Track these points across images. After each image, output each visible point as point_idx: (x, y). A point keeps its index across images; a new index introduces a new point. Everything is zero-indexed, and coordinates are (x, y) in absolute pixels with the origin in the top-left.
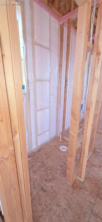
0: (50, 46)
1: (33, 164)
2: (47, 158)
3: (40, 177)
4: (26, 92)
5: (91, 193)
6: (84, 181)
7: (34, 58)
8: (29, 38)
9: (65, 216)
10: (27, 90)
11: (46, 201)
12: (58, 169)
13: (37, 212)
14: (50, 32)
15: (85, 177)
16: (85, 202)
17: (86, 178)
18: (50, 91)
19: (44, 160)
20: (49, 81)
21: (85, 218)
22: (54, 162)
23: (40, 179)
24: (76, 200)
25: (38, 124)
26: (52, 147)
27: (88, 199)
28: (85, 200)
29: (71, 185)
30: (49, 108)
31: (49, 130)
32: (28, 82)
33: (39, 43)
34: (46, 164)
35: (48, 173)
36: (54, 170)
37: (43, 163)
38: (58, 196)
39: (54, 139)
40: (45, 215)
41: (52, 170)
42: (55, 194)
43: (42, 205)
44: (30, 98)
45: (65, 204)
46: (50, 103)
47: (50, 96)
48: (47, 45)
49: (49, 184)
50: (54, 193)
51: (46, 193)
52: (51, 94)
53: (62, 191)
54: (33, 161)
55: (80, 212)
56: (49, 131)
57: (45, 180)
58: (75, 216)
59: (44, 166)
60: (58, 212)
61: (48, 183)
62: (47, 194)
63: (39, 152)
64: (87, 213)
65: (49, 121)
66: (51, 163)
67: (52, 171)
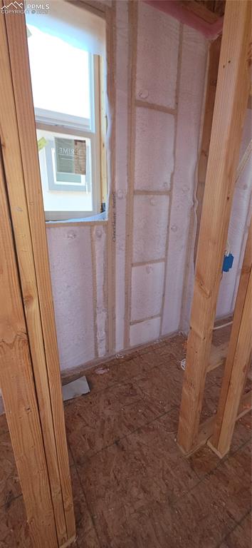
0: (177, 104)
1: (111, 383)
2: (144, 380)
3: (119, 417)
4: (107, 220)
5: (238, 494)
6: (225, 459)
7: (131, 139)
8: (121, 93)
9: (153, 519)
10: (109, 214)
11: (119, 471)
12: (164, 410)
13: (95, 485)
14: (179, 68)
15: (230, 451)
16: (214, 508)
17: (231, 453)
18: (169, 219)
19: (136, 381)
20: (169, 193)
21: (202, 543)
22: (158, 393)
23: (117, 420)
24: (192, 495)
25: (132, 296)
26: (164, 356)
27: (224, 504)
28: (215, 504)
29: (187, 457)
30: (165, 260)
31: (161, 315)
32: (114, 197)
33: (148, 100)
34: (139, 391)
35: (140, 414)
36: (153, 409)
37: (132, 388)
38: (149, 469)
39: (172, 340)
40: (111, 497)
41: (149, 408)
42: (143, 462)
43: (108, 475)
44: (116, 234)
45: (161, 492)
46: (167, 249)
47: (168, 231)
48: (170, 103)
49: (134, 438)
50: (140, 461)
51: (123, 453)
52: (170, 227)
53: (161, 462)
54: (111, 377)
55: (195, 524)
56: (159, 318)
57: (127, 425)
58: (179, 528)
59: (132, 395)
60: (140, 504)
61: (133, 435)
62: (124, 457)
63: (128, 363)
64: (211, 534)
65: (162, 293)
66: (151, 393)
67: (148, 411)
